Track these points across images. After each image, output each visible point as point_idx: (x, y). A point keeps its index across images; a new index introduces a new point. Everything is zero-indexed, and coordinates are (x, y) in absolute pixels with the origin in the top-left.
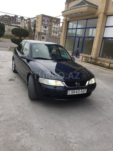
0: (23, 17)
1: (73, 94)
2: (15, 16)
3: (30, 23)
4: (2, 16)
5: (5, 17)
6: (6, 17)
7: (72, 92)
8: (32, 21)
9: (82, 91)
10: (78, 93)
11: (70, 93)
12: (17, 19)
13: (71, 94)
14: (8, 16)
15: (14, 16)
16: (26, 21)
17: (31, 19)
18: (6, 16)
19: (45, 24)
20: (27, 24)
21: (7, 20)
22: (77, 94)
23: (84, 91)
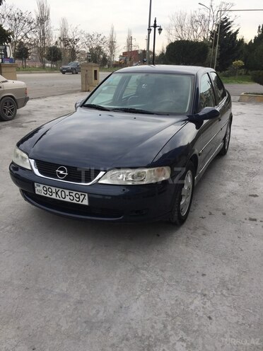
1: (48, 196)
9: (74, 195)
10: (62, 199)
11: (40, 190)
13: (43, 194)
22: (58, 198)
23: (79, 198)
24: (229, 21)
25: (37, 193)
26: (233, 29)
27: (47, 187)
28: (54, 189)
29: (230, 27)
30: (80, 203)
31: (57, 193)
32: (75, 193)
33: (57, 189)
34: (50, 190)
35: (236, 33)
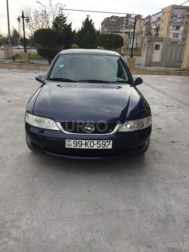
0: (139, 15)
1: (78, 147)
2: (128, 15)
3: (150, 23)
4: (106, 19)
5: (111, 20)
6: (113, 19)
7: (75, 143)
8: (154, 19)
9: (101, 143)
10: (90, 148)
11: (70, 144)
12: (130, 20)
13: (73, 147)
14: (117, 17)
15: (125, 15)
16: (143, 21)
17: (152, 17)
18: (112, 17)
19: (176, 23)
20: (144, 27)
21: (114, 24)
22: (87, 147)
23: (105, 145)
24: (64, 16)
25: (66, 147)
26: (68, 23)
27: (78, 141)
28: (84, 142)
29: (65, 21)
30: (105, 148)
31: (86, 144)
32: (102, 141)
33: (87, 141)
34: (80, 143)
35: (70, 25)
